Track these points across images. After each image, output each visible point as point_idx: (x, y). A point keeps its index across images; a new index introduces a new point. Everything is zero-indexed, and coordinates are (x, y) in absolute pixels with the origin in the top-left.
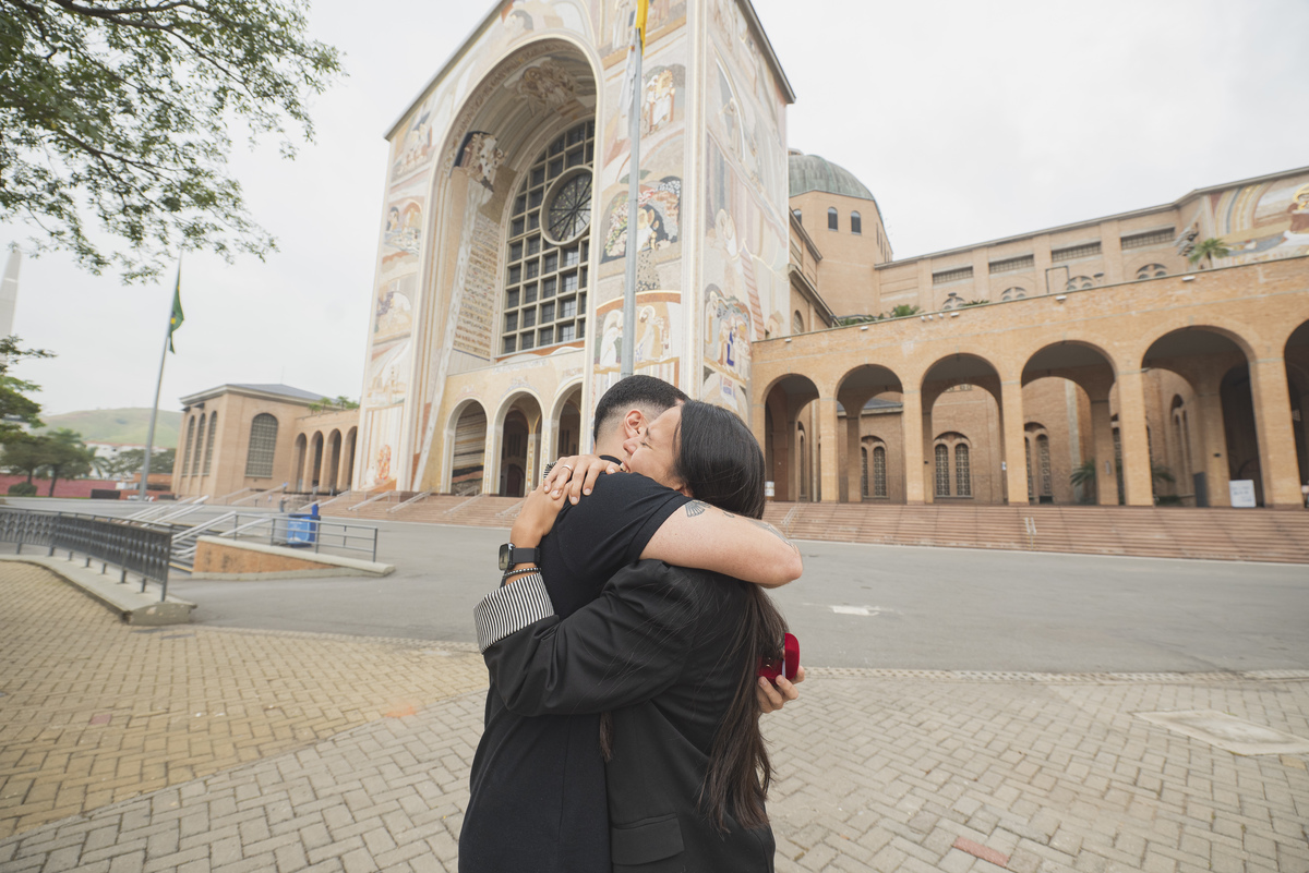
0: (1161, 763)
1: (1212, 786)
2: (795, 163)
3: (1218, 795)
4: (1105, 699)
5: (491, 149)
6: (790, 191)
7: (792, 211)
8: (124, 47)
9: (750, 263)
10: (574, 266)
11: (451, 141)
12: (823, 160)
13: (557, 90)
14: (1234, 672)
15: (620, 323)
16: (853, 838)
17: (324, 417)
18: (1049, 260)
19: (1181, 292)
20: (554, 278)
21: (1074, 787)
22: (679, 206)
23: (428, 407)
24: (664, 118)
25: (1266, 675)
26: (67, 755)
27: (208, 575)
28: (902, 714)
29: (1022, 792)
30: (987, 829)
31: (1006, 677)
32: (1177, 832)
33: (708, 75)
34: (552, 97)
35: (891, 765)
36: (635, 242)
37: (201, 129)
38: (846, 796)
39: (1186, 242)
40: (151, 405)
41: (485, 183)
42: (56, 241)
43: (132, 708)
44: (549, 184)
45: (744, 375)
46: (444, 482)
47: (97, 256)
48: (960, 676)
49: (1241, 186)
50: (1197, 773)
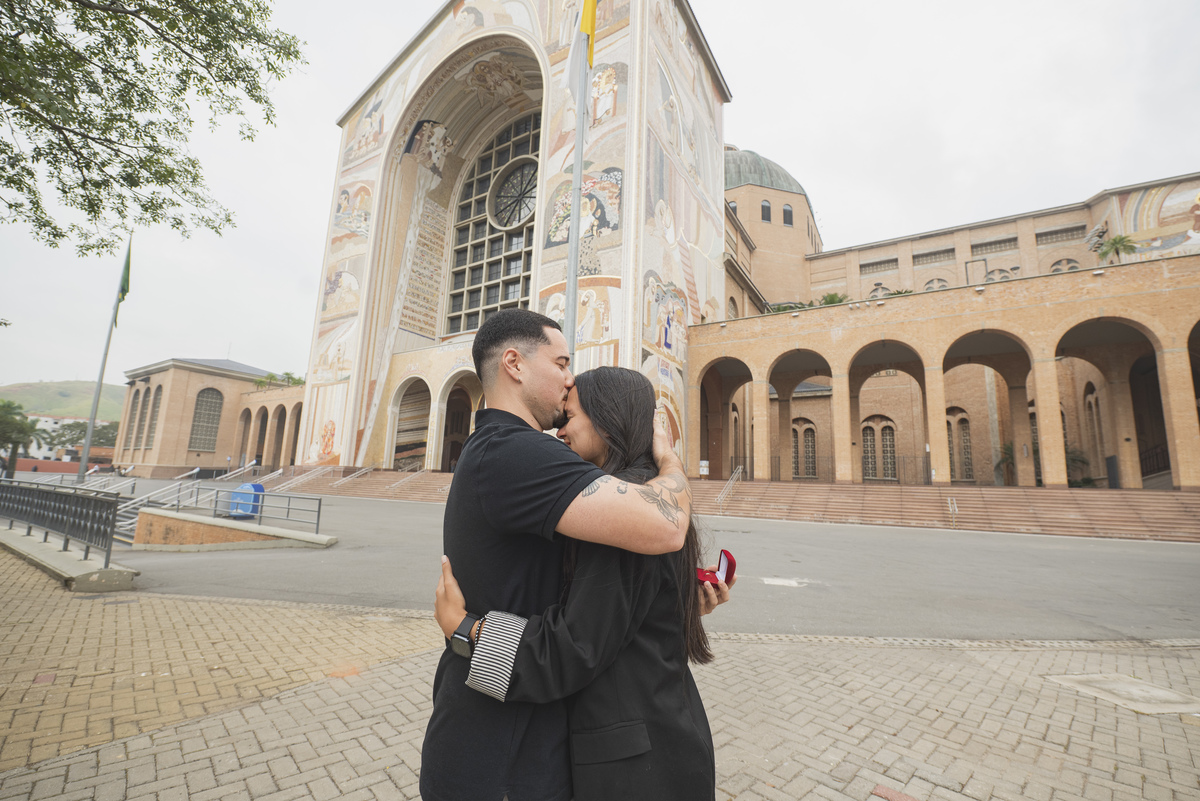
0: (1069, 721)
1: (1116, 741)
2: (731, 158)
3: (1121, 749)
4: (1019, 663)
5: (441, 137)
6: (726, 184)
7: (727, 204)
8: (91, 30)
9: (688, 251)
10: (519, 250)
11: (402, 128)
12: (758, 156)
13: (505, 83)
14: (1140, 641)
15: (562, 306)
16: (778, 786)
17: (269, 393)
18: (970, 254)
19: (1091, 285)
20: (499, 262)
21: (987, 741)
22: (620, 195)
23: (373, 384)
24: (607, 112)
25: (1171, 644)
26: (12, 712)
27: (148, 547)
28: (826, 675)
29: (938, 745)
30: (904, 778)
31: (926, 644)
32: (1082, 782)
33: (649, 73)
34: (500, 90)
35: (815, 721)
36: (578, 228)
37: (162, 109)
38: (772, 749)
39: (1096, 239)
40: (96, 379)
41: (434, 169)
42: (14, 213)
43: (76, 669)
44: (496, 172)
45: (680, 357)
46: (387, 458)
47: (55, 228)
48: (883, 642)
49: (1146, 188)
50: (1102, 730)
